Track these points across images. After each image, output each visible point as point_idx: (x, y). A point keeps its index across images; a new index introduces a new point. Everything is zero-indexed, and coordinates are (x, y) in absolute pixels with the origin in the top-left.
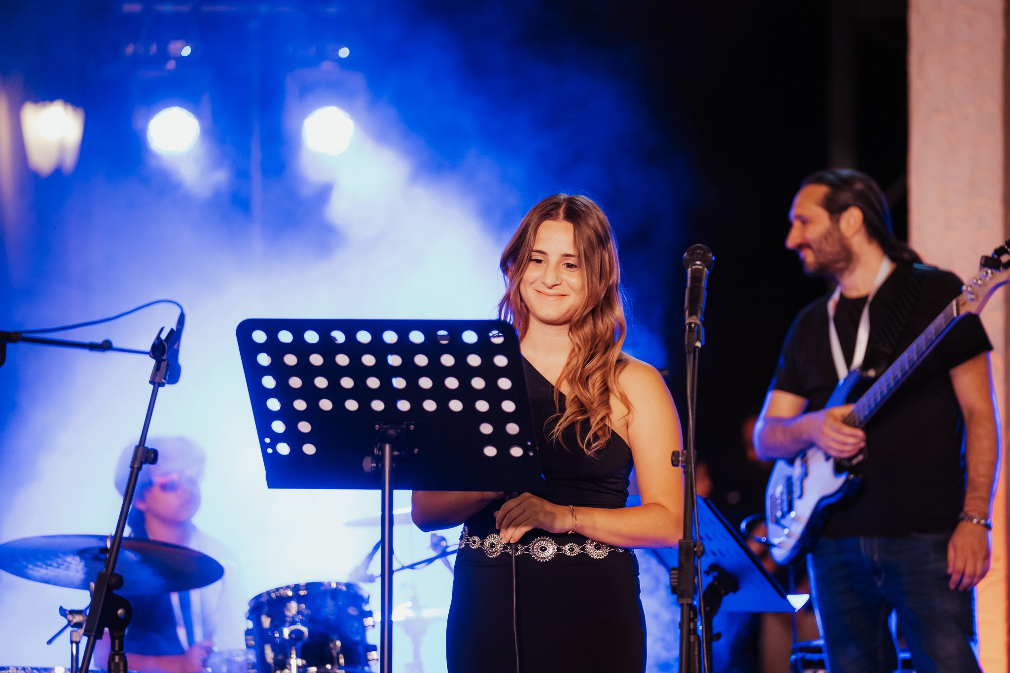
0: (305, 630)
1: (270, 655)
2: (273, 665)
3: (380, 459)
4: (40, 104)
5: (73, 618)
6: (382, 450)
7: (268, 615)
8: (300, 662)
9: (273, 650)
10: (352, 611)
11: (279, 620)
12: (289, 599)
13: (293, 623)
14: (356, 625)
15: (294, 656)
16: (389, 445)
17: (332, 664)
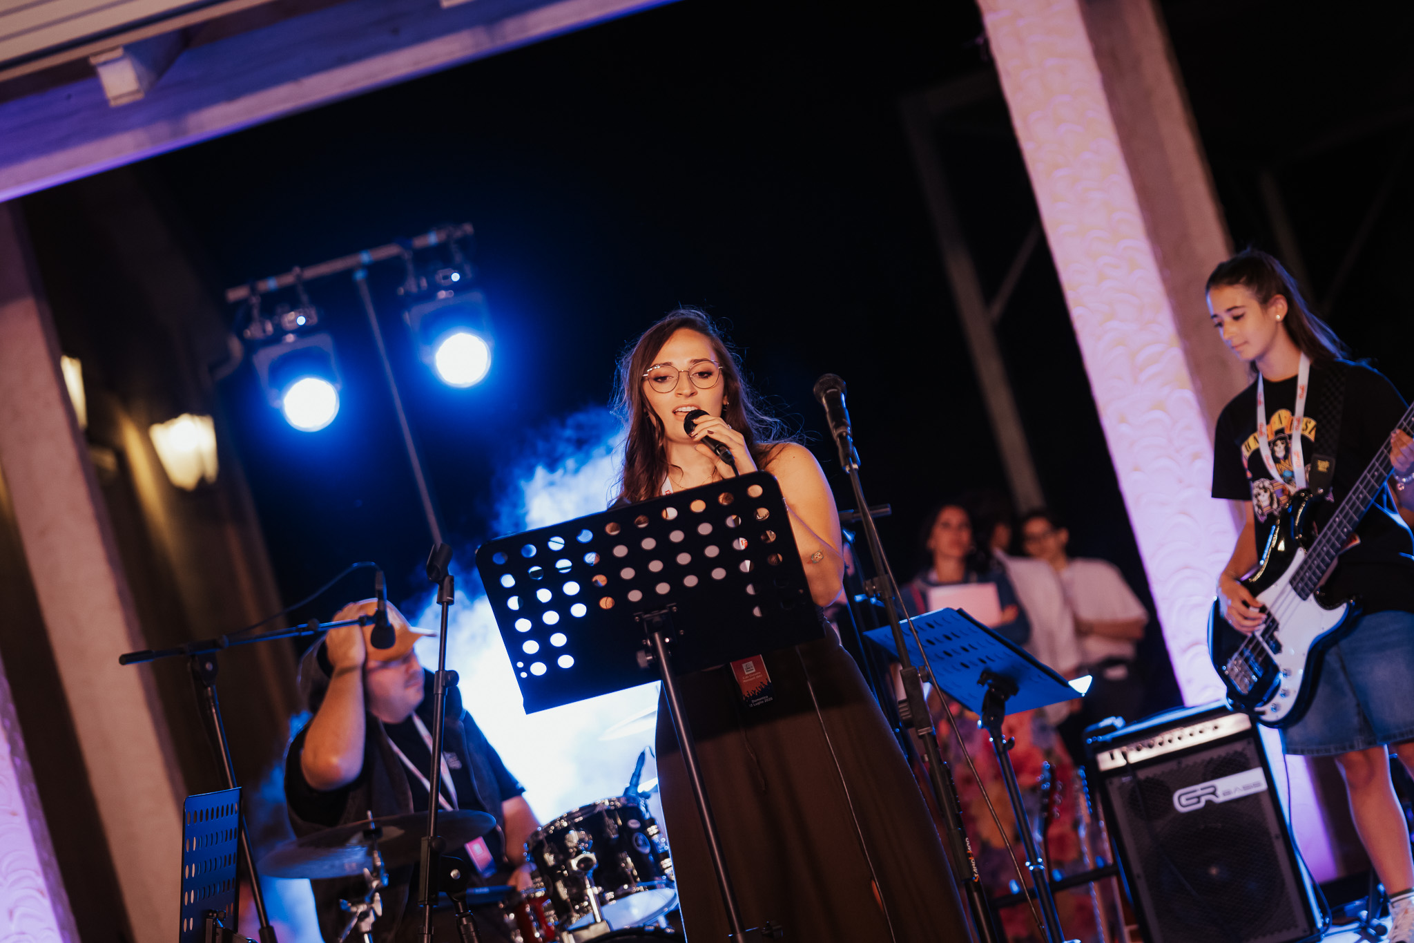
0: (592, 856)
1: (563, 892)
2: (569, 900)
3: (653, 650)
4: (168, 423)
5: (358, 909)
6: (653, 641)
7: (551, 853)
8: (597, 890)
9: (565, 886)
10: (633, 824)
11: (564, 854)
12: (567, 830)
13: (579, 852)
14: (641, 837)
15: (588, 886)
16: (659, 634)
17: (629, 883)
